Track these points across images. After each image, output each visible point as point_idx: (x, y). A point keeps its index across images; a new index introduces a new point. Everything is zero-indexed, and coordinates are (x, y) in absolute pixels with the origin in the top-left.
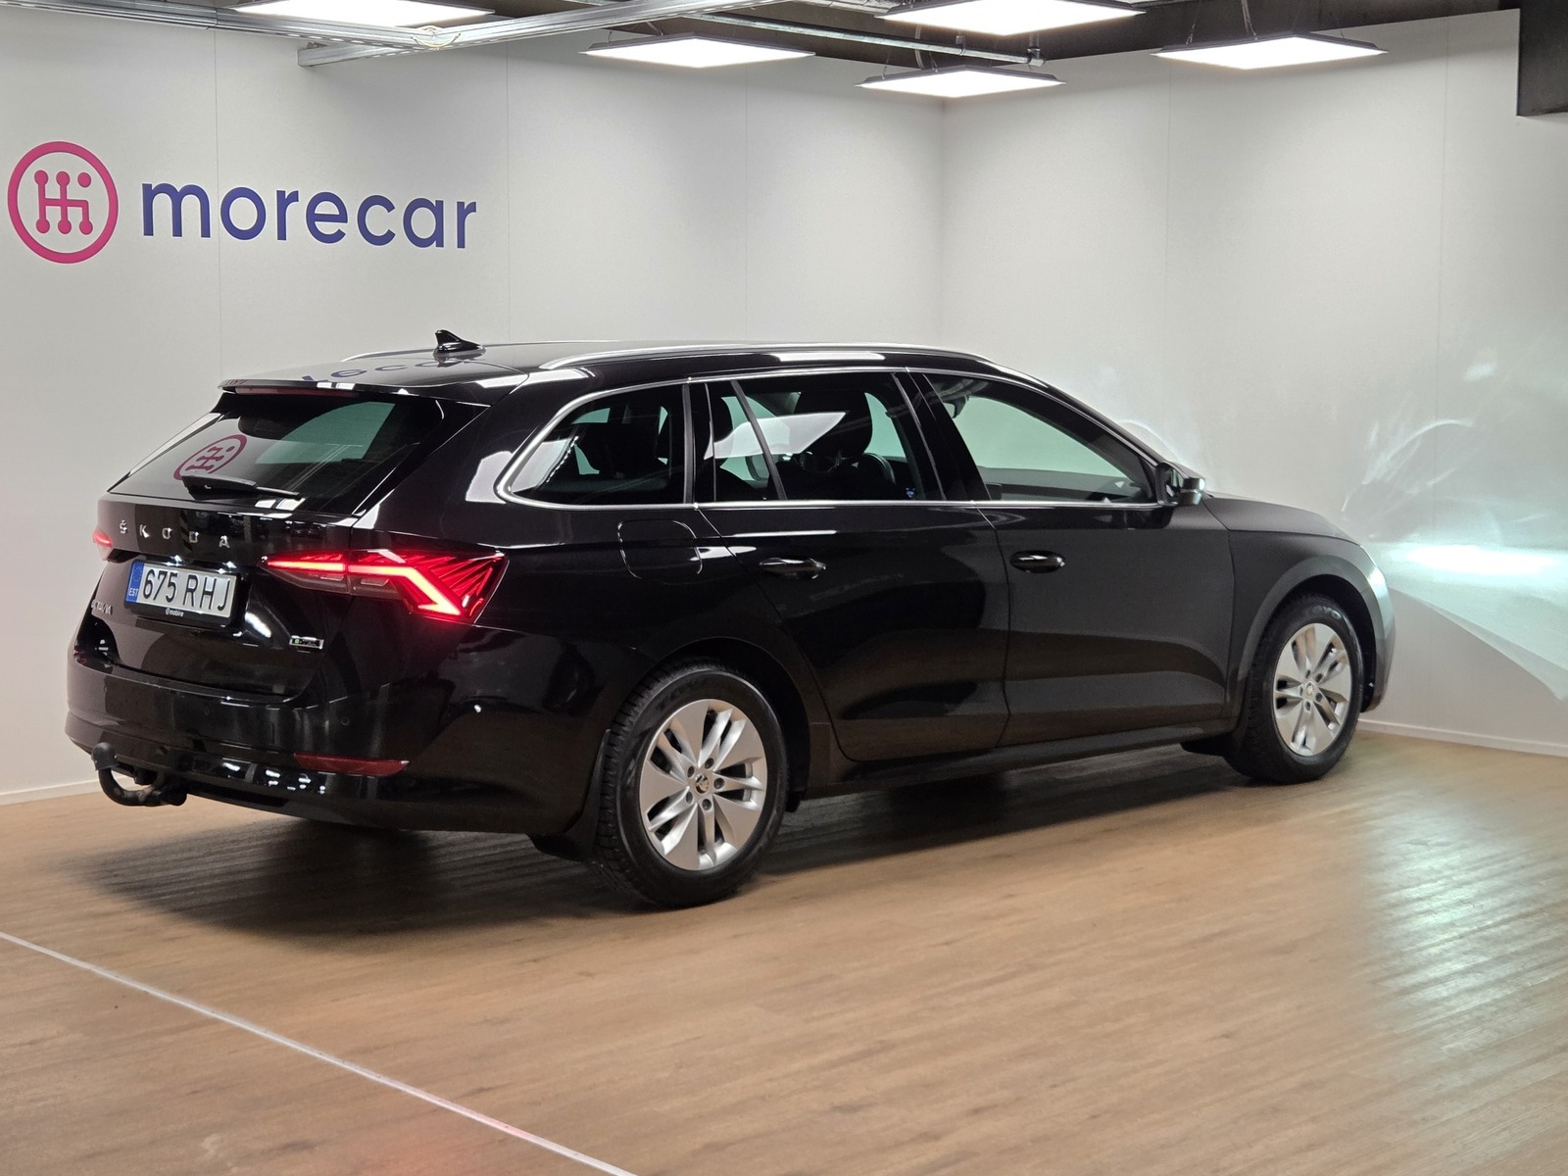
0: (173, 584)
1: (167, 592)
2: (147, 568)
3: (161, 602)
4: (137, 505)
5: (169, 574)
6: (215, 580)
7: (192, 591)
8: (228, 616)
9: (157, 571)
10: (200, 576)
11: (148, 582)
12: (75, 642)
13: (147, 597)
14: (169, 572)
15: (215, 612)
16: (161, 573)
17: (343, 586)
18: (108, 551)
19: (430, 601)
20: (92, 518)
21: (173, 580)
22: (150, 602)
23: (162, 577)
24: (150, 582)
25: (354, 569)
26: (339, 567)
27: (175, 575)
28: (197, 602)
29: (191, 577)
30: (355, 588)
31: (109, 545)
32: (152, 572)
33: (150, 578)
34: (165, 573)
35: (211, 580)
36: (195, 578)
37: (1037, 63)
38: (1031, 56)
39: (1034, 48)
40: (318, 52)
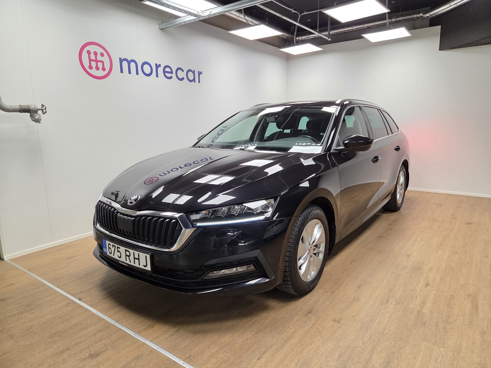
37: (330, 40)
38: (329, 37)
39: (329, 36)
40: (165, 24)
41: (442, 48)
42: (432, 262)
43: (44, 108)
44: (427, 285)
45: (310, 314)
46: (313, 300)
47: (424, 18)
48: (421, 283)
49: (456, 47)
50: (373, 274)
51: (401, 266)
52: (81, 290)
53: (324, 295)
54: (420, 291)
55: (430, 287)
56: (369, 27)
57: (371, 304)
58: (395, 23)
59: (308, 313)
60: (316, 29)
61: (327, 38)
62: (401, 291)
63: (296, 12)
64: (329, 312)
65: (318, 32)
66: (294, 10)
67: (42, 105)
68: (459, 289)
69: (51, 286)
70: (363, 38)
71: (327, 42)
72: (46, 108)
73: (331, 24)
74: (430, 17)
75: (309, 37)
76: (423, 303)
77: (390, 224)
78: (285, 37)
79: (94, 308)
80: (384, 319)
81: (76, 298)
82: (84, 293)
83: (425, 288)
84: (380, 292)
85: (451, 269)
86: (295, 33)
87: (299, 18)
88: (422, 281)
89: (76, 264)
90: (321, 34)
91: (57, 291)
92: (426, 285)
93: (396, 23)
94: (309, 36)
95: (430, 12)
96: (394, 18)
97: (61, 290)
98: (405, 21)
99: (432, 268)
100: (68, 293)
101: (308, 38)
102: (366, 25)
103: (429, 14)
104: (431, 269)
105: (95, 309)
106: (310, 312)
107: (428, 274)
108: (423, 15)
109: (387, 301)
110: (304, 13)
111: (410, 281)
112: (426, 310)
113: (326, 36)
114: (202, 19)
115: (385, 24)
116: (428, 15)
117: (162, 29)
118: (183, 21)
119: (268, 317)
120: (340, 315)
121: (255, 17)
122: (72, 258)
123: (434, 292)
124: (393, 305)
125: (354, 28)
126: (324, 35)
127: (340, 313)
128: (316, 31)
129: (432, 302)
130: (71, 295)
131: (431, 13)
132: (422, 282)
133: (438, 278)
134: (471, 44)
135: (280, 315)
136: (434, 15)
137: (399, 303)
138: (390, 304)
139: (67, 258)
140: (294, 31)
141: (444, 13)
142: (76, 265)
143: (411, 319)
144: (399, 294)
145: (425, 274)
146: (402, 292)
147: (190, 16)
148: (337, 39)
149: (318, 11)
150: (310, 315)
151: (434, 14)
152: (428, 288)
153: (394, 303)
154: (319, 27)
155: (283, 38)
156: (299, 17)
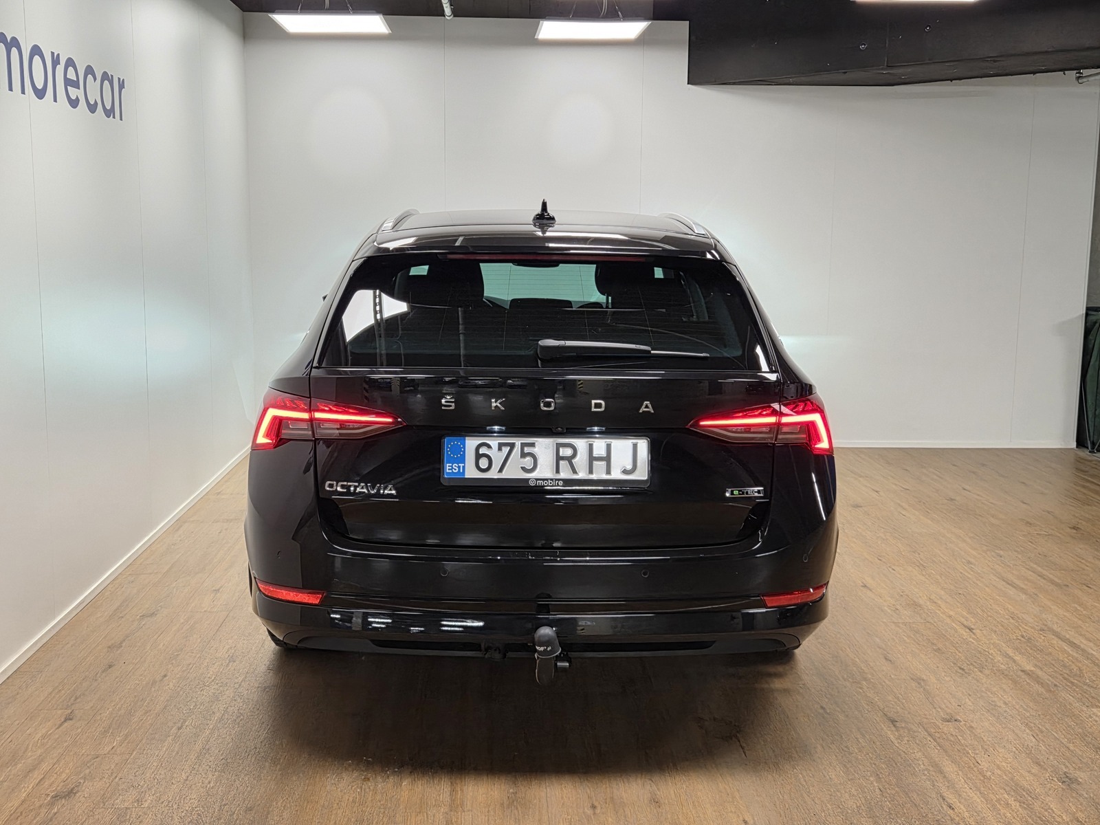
0: (530, 454)
1: (520, 462)
2: (472, 442)
3: (513, 474)
5: (518, 445)
6: (609, 445)
7: (570, 459)
8: (645, 478)
9: (493, 443)
10: (579, 443)
11: (480, 456)
13: (485, 471)
14: (518, 442)
15: (617, 476)
16: (500, 446)
17: (771, 436)
19: (821, 441)
21: (529, 449)
22: (493, 474)
23: (506, 450)
24: (485, 455)
27: (531, 445)
28: (582, 469)
30: (780, 437)
32: (483, 445)
33: (483, 450)
34: (511, 445)
35: (599, 446)
36: (569, 445)
49: (732, 82)
134: (767, 81)
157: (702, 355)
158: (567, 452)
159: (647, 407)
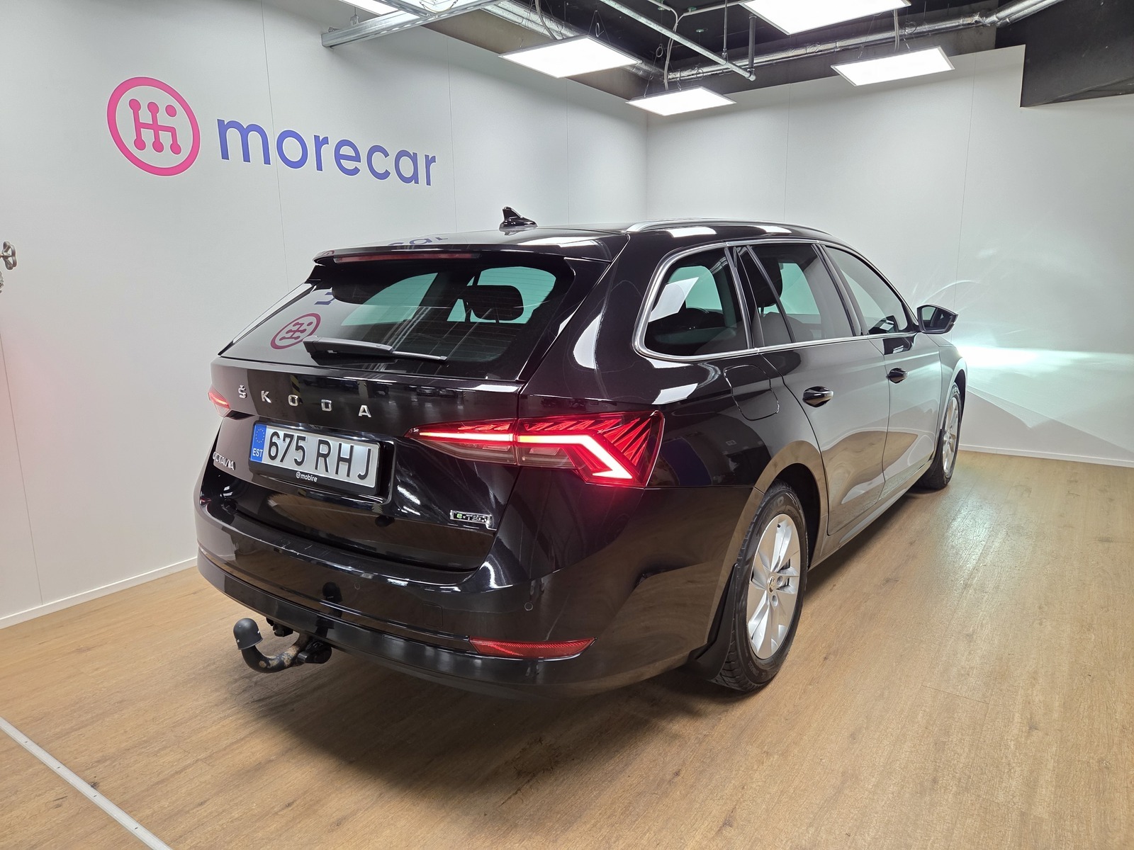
0: (302, 448)
1: (294, 454)
2: (270, 431)
3: (289, 464)
4: (249, 370)
5: (295, 438)
6: (352, 447)
7: (325, 456)
8: (373, 486)
9: (281, 433)
10: (334, 442)
11: (272, 444)
12: (200, 494)
13: (273, 458)
14: (296, 435)
15: (354, 480)
16: (286, 436)
17: (511, 456)
18: (227, 411)
19: (605, 467)
20: (207, 380)
21: (301, 443)
22: (276, 463)
23: (288, 440)
24: (275, 444)
25: (524, 439)
26: (509, 437)
27: (303, 439)
28: (332, 468)
29: (321, 442)
30: (524, 459)
31: (227, 406)
32: (275, 434)
33: (275, 439)
34: (291, 437)
35: (346, 447)
36: (327, 443)
37: (753, 78)
38: (751, 73)
39: (752, 69)
40: (337, 33)
41: (1027, 100)
42: (1032, 656)
43: (10, 252)
44: (1033, 727)
45: (728, 828)
46: (733, 782)
47: (984, 26)
48: (1016, 720)
49: (1063, 98)
50: (886, 693)
51: (955, 670)
52: (101, 754)
53: (763, 763)
54: (1016, 749)
55: (1040, 734)
56: (848, 49)
57: (893, 793)
58: (913, 38)
59: (725, 824)
60: (718, 51)
61: (746, 75)
62: (967, 750)
63: (669, 9)
64: (780, 820)
65: (726, 59)
66: (665, 3)
67: (5, 245)
68: (1116, 739)
69: (21, 739)
70: (834, 73)
71: (747, 86)
72: (14, 254)
73: (757, 41)
74: (999, 23)
75: (699, 73)
76: (1031, 785)
77: (911, 544)
78: (641, 73)
79: (129, 813)
80: (934, 842)
81: (84, 779)
82: (108, 762)
83: (1027, 738)
84: (912, 752)
85: (1085, 678)
86: (667, 62)
87: (676, 24)
88: (1017, 715)
89: (97, 669)
90: (734, 65)
91: (34, 757)
92: (1030, 728)
93: (916, 37)
94: (700, 71)
95: (999, 12)
96: (912, 26)
97: (47, 754)
98: (936, 34)
99: (1036, 672)
100: (64, 763)
101: (697, 74)
102: (839, 44)
103: (997, 17)
104: (1034, 676)
105: (133, 817)
106: (728, 823)
107: (1029, 692)
108: (981, 19)
109: (935, 781)
110: (688, 11)
111: (985, 715)
112: (1041, 811)
113: (745, 70)
114: (431, 19)
115: (892, 40)
116: (994, 18)
117: (331, 46)
118: (384, 25)
119: (613, 839)
120: (812, 830)
121: (567, 21)
122: (89, 649)
123: (1054, 749)
124: (951, 796)
125: (810, 49)
126: (740, 67)
127: (810, 825)
128: (720, 56)
129: (1054, 783)
130: (71, 769)
131: (1003, 14)
132: (1017, 718)
133: (1057, 704)
134: (1101, 91)
135: (645, 834)
136: (1007, 20)
137: (967, 790)
138: (943, 791)
139: (73, 652)
140: (665, 56)
141: (1034, 14)
142: (96, 672)
143: (1007, 841)
144: (962, 760)
145: (1021, 692)
146: (970, 751)
147: (402, 12)
148: (768, 77)
149: (724, 6)
150: (729, 832)
151: (1008, 16)
152: (1037, 735)
153: (955, 789)
154: (727, 47)
155: (635, 75)
156: (677, 22)
157: (439, 358)
158: (324, 450)
159: (364, 411)
